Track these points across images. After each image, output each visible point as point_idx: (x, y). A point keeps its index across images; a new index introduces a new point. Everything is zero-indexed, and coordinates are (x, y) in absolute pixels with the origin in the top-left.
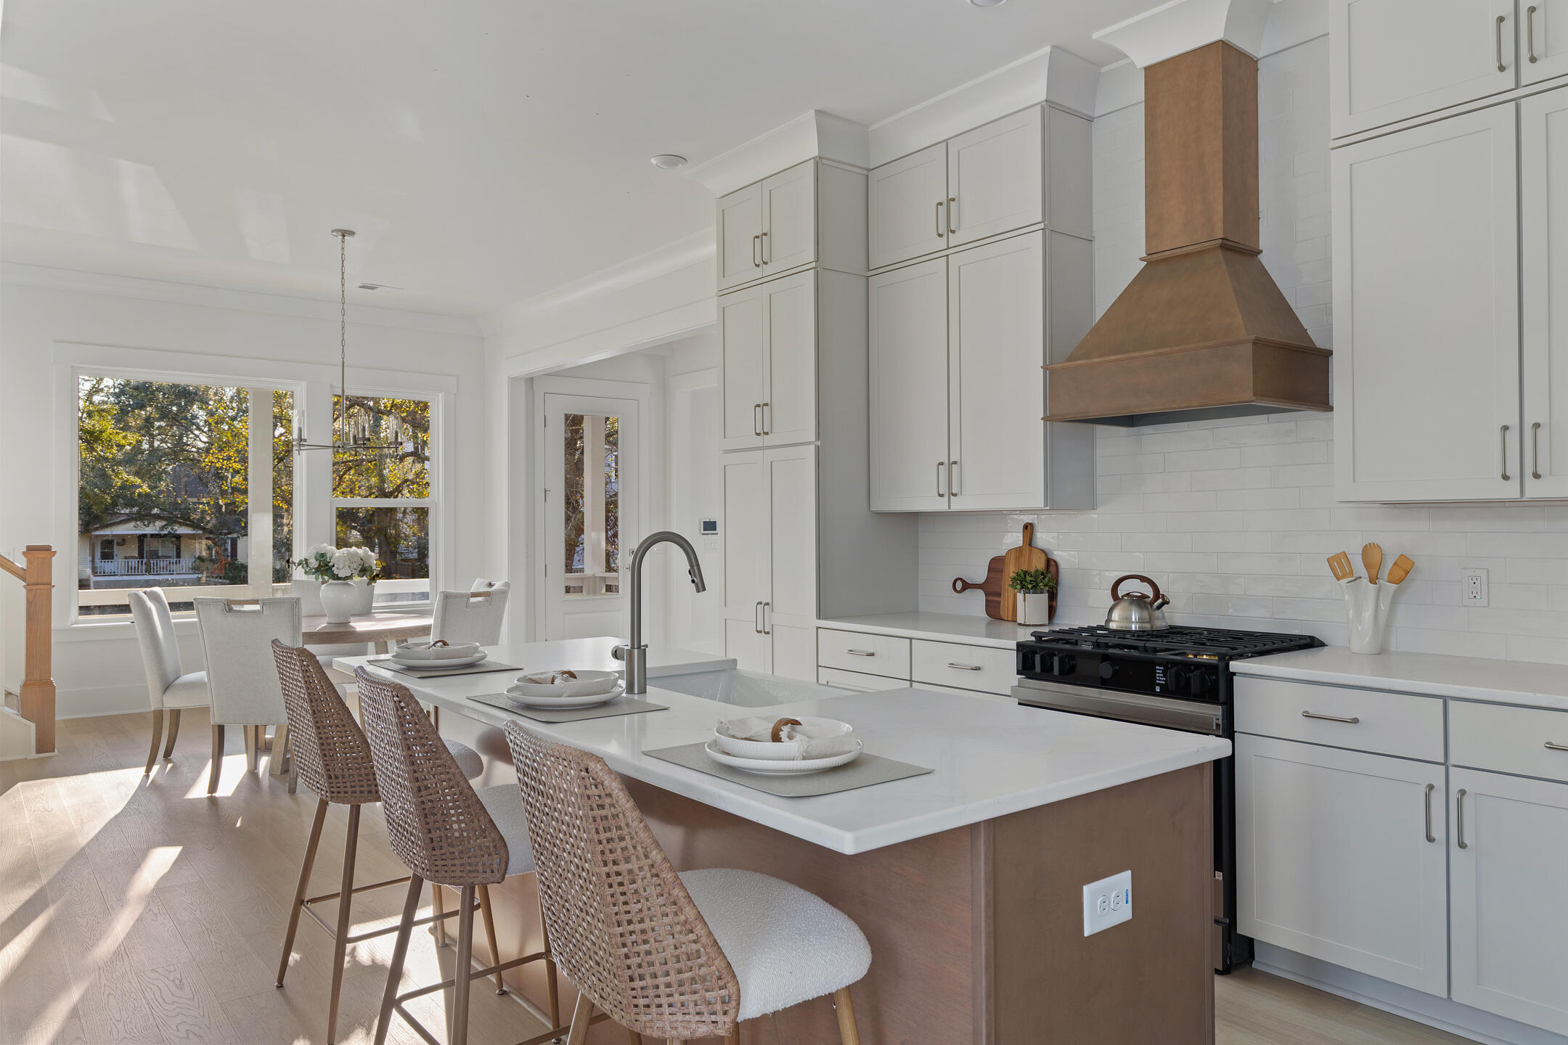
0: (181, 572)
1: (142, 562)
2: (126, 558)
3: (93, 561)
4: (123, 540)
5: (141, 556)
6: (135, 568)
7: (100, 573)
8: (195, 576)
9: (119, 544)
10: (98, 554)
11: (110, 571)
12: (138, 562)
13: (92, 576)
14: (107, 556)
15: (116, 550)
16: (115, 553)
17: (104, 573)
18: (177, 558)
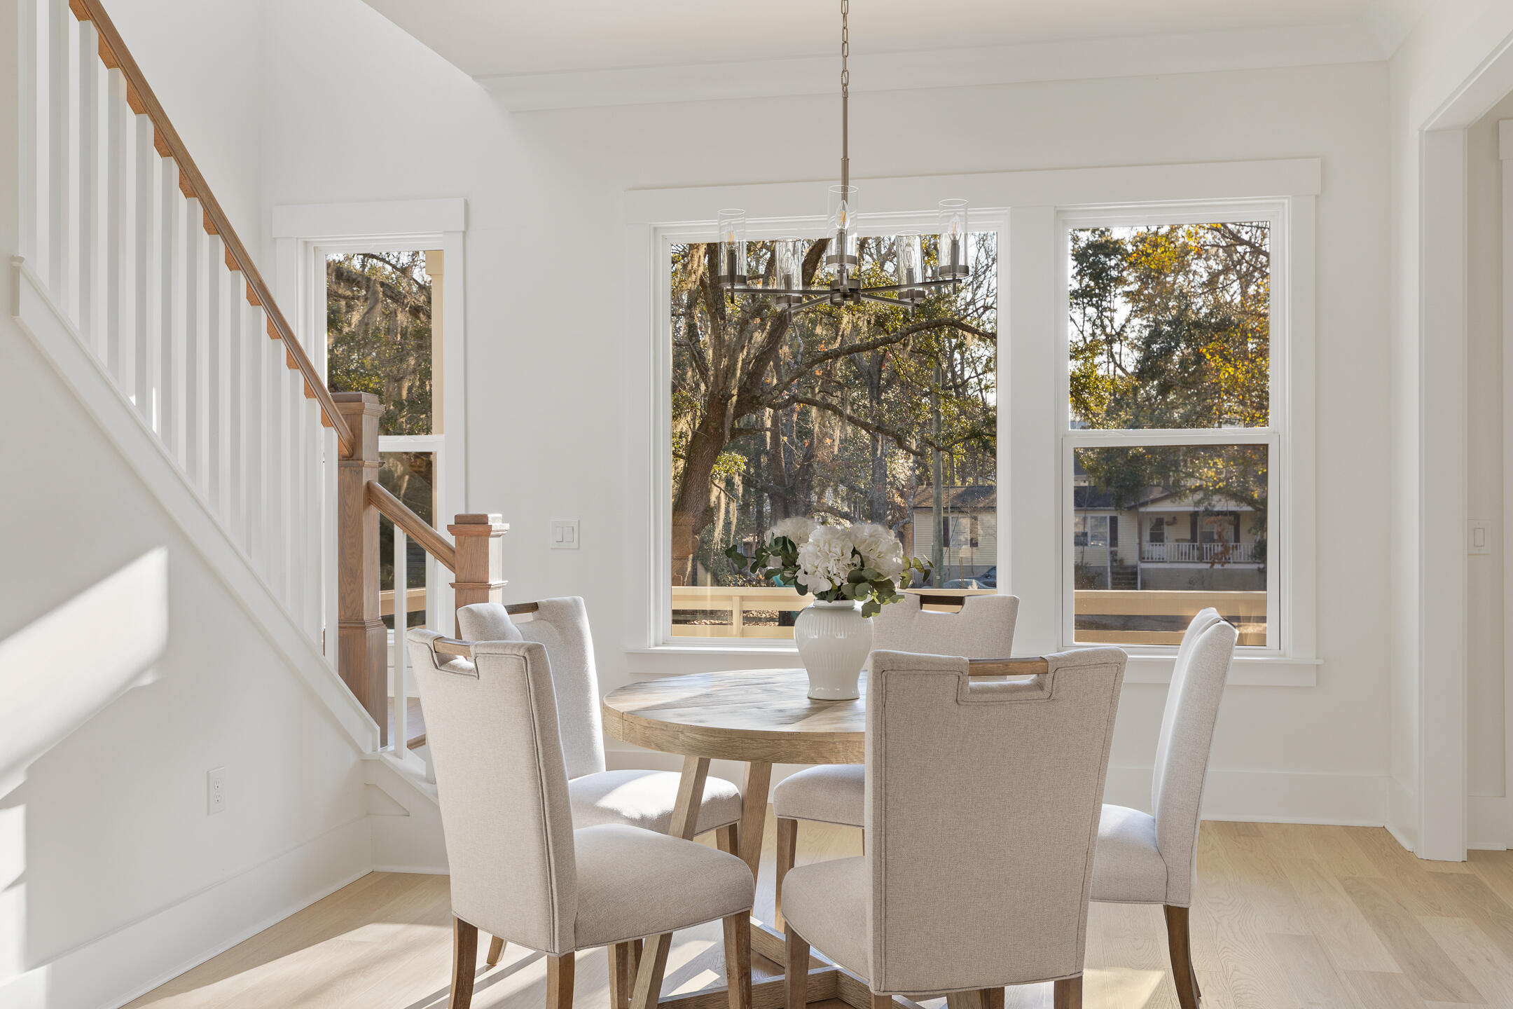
0: (1239, 560)
1: (1193, 546)
2: (1177, 541)
3: (1140, 544)
4: (1174, 519)
5: (1194, 539)
6: (1186, 553)
7: (1148, 558)
8: (1255, 566)
9: (1169, 524)
10: (1147, 536)
11: (1158, 557)
12: (1189, 546)
13: (1139, 562)
14: (1157, 538)
15: (1168, 531)
16: (1165, 535)
17: (1152, 558)
18: (1235, 542)
